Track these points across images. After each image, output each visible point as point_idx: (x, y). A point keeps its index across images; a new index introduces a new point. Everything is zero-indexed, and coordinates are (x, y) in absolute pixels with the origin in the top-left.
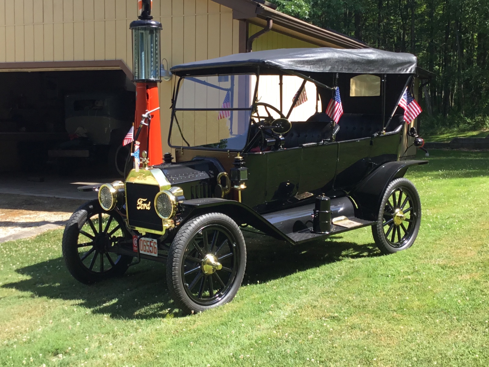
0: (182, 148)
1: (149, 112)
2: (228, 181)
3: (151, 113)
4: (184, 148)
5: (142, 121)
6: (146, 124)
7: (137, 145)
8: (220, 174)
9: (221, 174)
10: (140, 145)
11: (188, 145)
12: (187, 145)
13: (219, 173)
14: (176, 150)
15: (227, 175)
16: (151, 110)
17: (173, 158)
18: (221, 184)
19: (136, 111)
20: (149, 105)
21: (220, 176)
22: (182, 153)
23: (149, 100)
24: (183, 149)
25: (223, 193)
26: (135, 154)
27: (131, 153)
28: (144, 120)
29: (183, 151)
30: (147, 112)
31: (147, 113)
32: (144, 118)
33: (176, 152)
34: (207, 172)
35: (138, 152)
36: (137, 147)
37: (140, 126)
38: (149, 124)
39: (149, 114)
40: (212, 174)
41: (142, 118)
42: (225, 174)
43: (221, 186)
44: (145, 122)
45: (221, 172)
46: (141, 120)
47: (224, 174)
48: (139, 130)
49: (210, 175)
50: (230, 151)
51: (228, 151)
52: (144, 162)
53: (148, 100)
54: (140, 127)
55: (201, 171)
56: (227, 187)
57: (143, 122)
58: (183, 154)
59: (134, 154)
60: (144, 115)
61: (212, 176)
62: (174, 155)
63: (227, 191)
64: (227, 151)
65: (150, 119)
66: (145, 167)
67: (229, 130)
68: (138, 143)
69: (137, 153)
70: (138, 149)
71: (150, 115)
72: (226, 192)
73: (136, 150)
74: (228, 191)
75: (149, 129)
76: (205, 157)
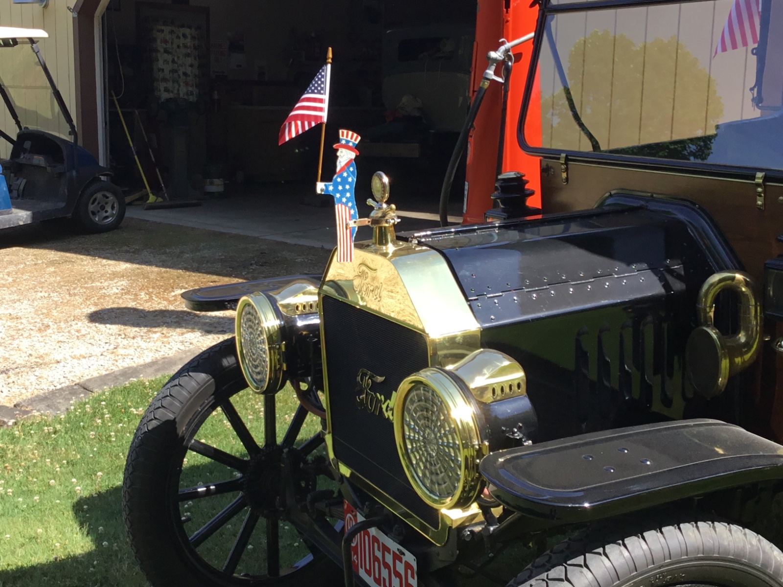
0: (563, 155)
1: (508, 45)
2: (753, 312)
3: (513, 47)
4: (572, 157)
5: (488, 71)
6: (500, 80)
7: (346, 147)
8: (716, 278)
9: (721, 281)
10: (357, 147)
11: (596, 145)
12: (587, 147)
13: (712, 273)
14: (544, 164)
15: (747, 284)
16: (513, 39)
17: (532, 193)
18: (717, 324)
19: (475, 43)
20: (510, 24)
21: (712, 285)
22: (564, 175)
23: (511, 10)
24: (567, 159)
25: (725, 364)
26: (336, 186)
27: (316, 180)
28: (493, 68)
29: (567, 170)
30: (503, 43)
31: (502, 48)
32: (495, 60)
33: (545, 172)
34: (653, 269)
35: (352, 179)
36: (345, 156)
37: (481, 85)
38: (507, 79)
39: (507, 51)
40: (678, 277)
41: (488, 61)
42: (739, 282)
43: (713, 333)
44: (496, 73)
45: (721, 270)
46: (487, 67)
47: (733, 279)
48: (480, 96)
49: (669, 278)
50: (766, 179)
51: (760, 175)
52: (376, 221)
53: (507, 12)
54: (481, 88)
55: (629, 264)
56: (742, 337)
57: (490, 73)
58: (567, 179)
59: (331, 188)
60: (493, 54)
61: (678, 286)
62: (534, 184)
63: (742, 355)
64: (753, 178)
65: (510, 64)
66: (382, 241)
67: (752, 89)
68: (350, 137)
69: (344, 181)
70: (348, 164)
71: (511, 53)
72: (738, 360)
73: (342, 169)
74: (747, 357)
75: (506, 92)
76: (652, 199)
